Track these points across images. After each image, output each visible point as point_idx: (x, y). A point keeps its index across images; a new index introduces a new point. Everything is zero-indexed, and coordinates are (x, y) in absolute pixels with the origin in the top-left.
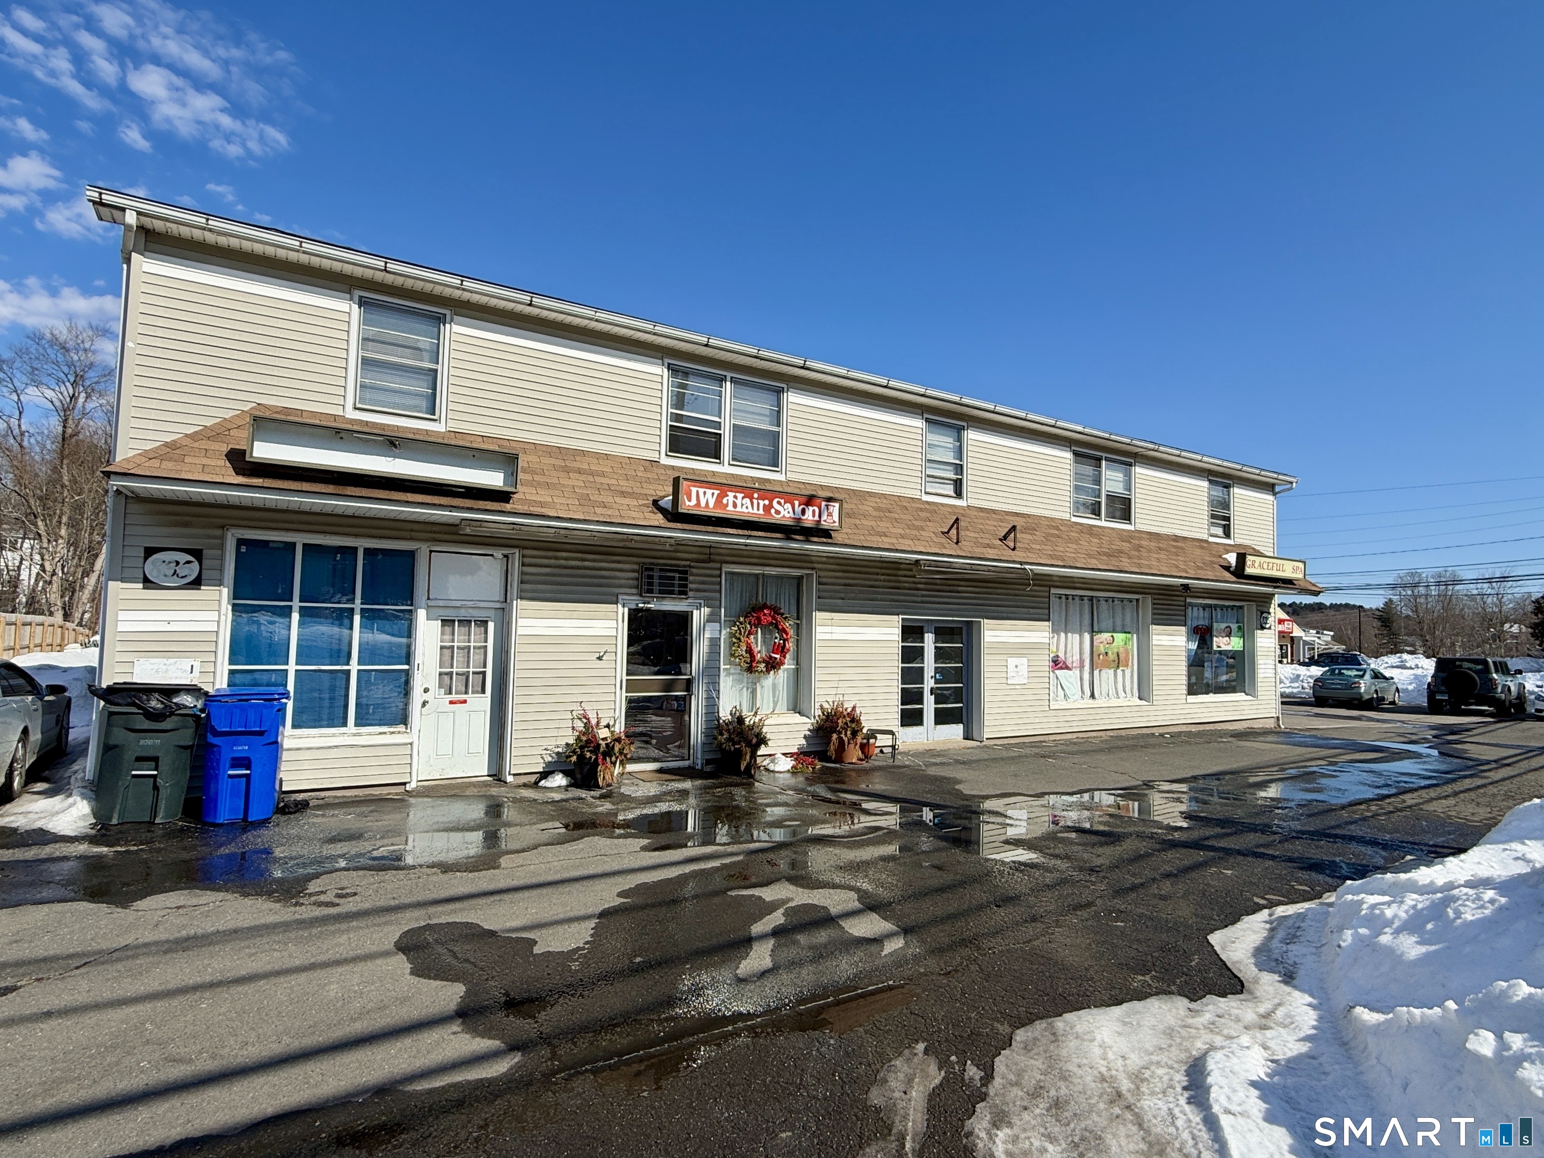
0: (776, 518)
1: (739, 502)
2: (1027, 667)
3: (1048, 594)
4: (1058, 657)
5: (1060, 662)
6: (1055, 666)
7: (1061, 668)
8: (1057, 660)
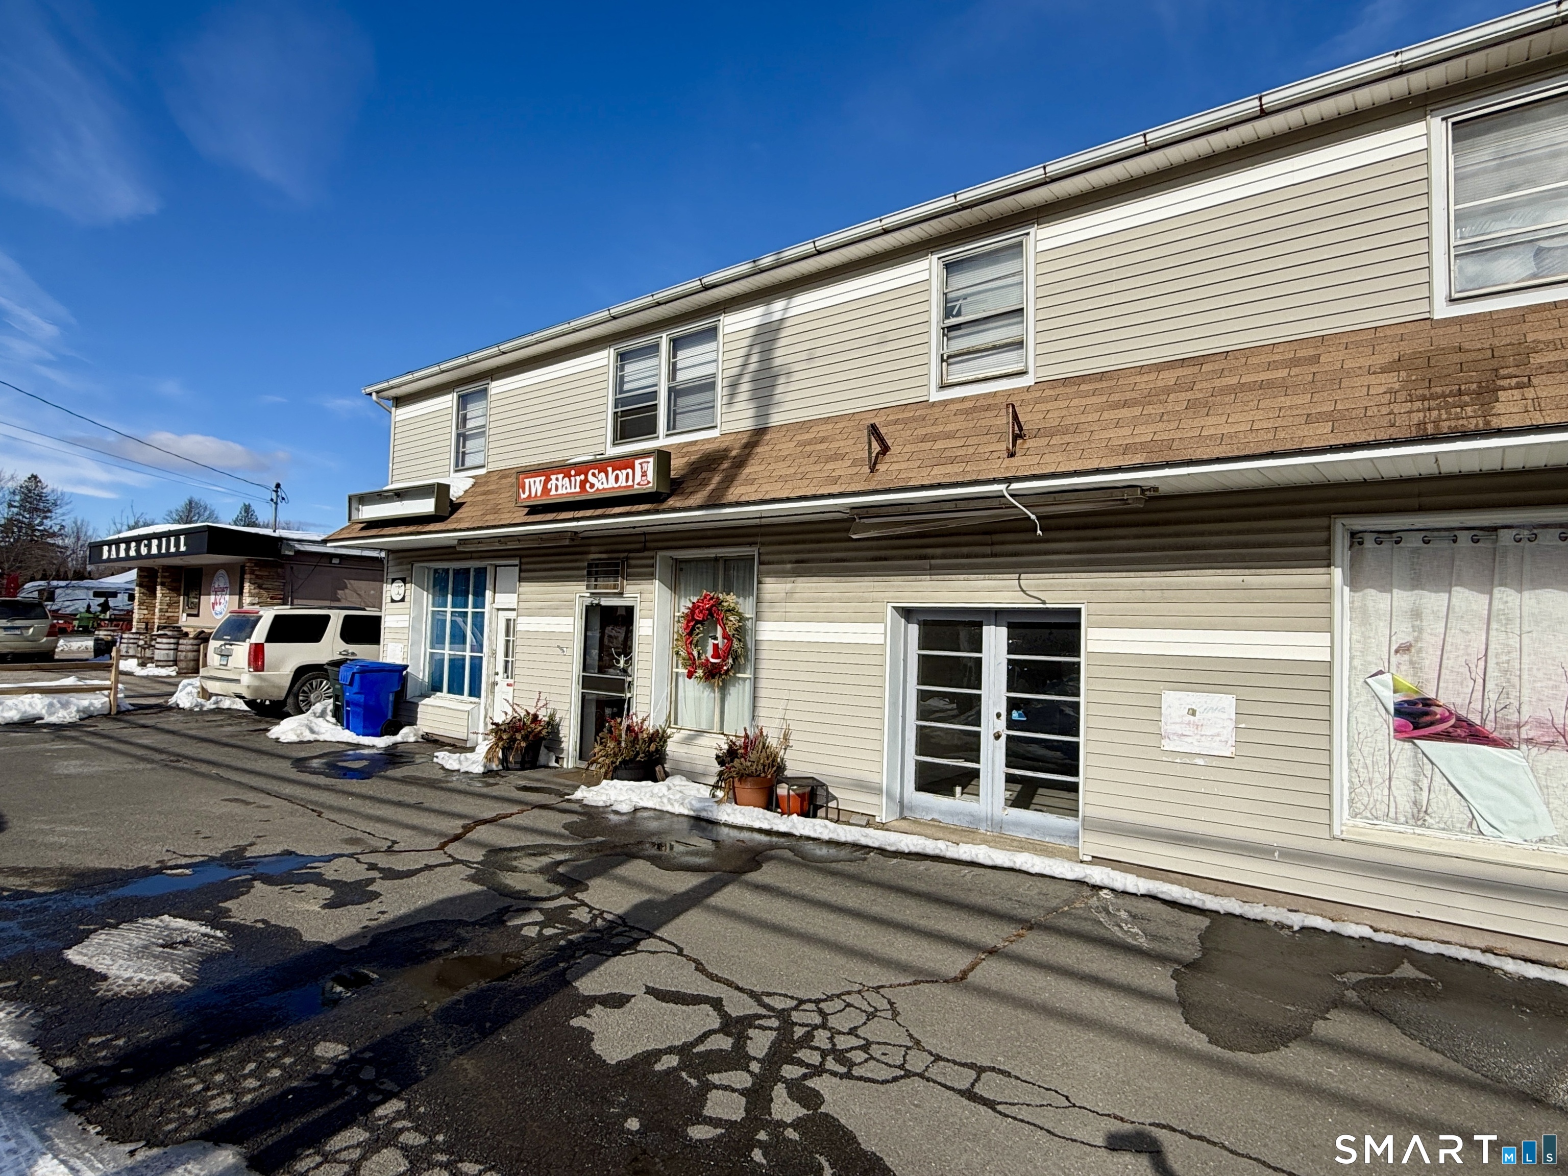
0: (589, 492)
1: (560, 484)
2: (1233, 716)
3: (1323, 535)
4: (1430, 705)
5: (1443, 720)
6: (1415, 728)
7: (1447, 736)
8: (1427, 714)
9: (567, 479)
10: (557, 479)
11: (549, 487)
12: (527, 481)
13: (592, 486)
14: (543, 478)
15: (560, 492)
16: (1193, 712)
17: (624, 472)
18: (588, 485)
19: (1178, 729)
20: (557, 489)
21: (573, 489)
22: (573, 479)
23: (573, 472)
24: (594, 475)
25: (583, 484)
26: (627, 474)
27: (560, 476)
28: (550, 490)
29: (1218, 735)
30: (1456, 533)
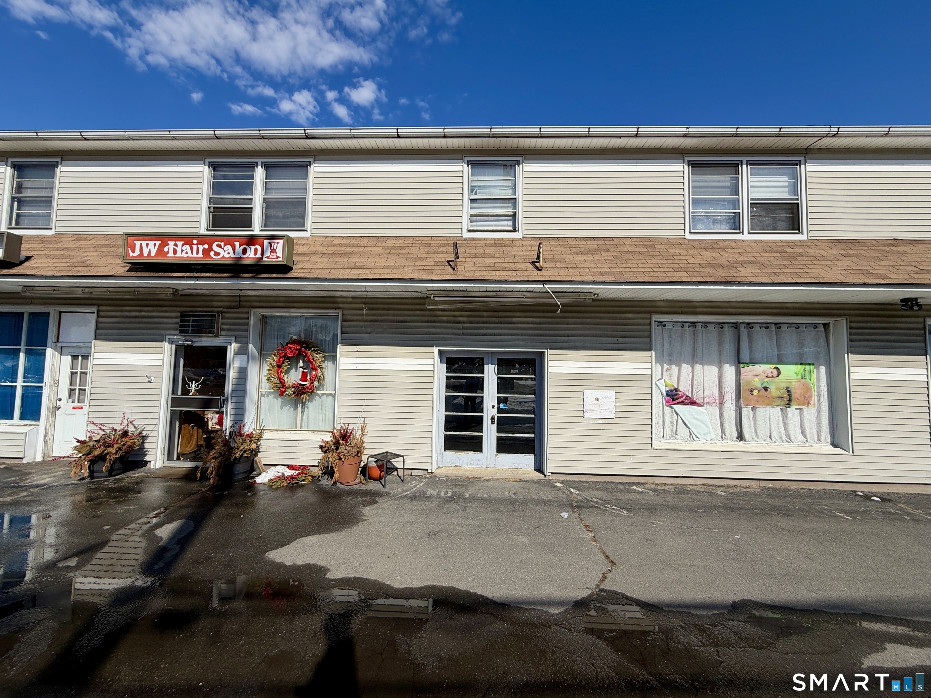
0: (214, 259)
1: (179, 249)
2: (614, 400)
3: (649, 321)
4: (677, 391)
5: (682, 397)
6: (673, 401)
7: (683, 403)
8: (676, 395)
9: (188, 247)
10: (176, 245)
11: (166, 249)
12: (138, 243)
13: (217, 254)
14: (158, 243)
15: (179, 254)
16: (598, 400)
17: (253, 248)
18: (212, 254)
19: (591, 407)
20: (175, 252)
21: (195, 255)
22: (195, 247)
24: (219, 246)
25: (206, 252)
26: (256, 250)
27: (180, 243)
28: (168, 252)
29: (608, 409)
30: (684, 324)
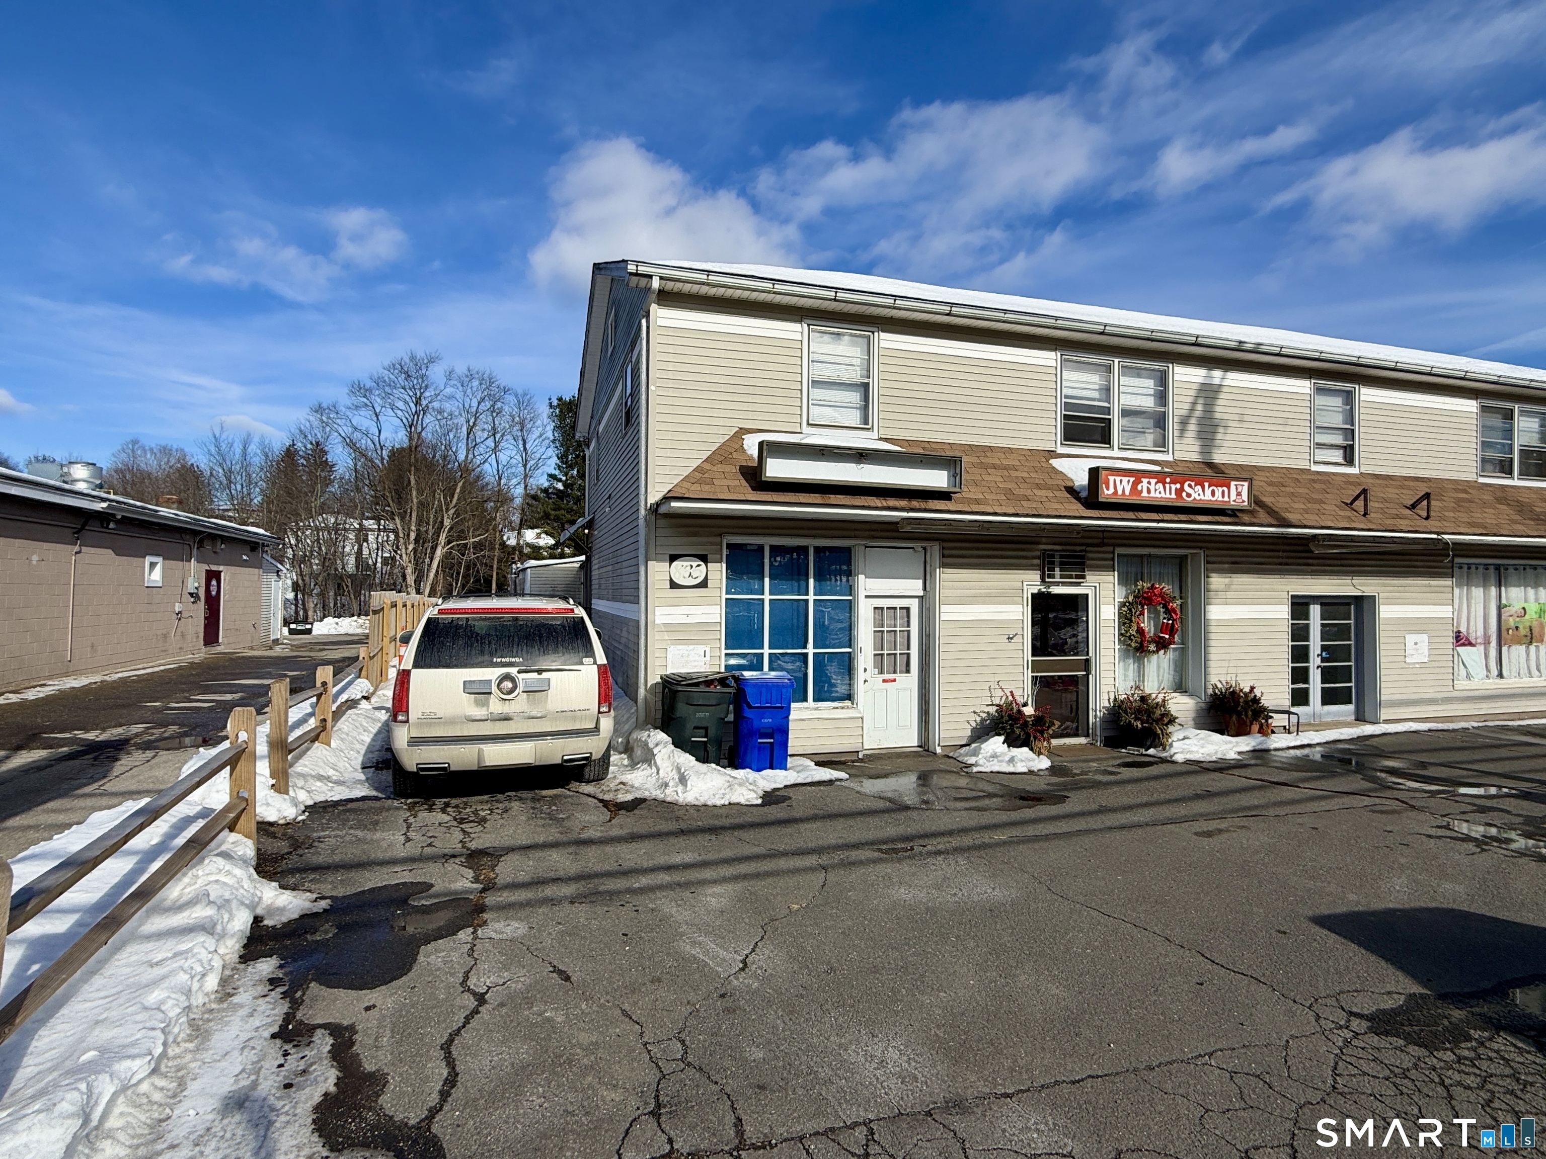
0: (1187, 501)
1: (1152, 488)
2: (1428, 644)
3: (1450, 564)
4: (1460, 633)
5: (1463, 638)
6: (1457, 642)
7: (1463, 645)
8: (1459, 636)
9: (1160, 485)
10: (1149, 483)
11: (1139, 488)
12: (1111, 478)
13: (1189, 495)
14: (1132, 479)
15: (1152, 494)
16: (1416, 644)
17: (1220, 489)
18: (1184, 494)
19: (1411, 652)
20: (1149, 491)
21: (1168, 496)
22: (1167, 486)
23: (1168, 480)
24: (1190, 486)
25: (1179, 492)
27: (1153, 481)
28: (1141, 491)
29: (1424, 653)
